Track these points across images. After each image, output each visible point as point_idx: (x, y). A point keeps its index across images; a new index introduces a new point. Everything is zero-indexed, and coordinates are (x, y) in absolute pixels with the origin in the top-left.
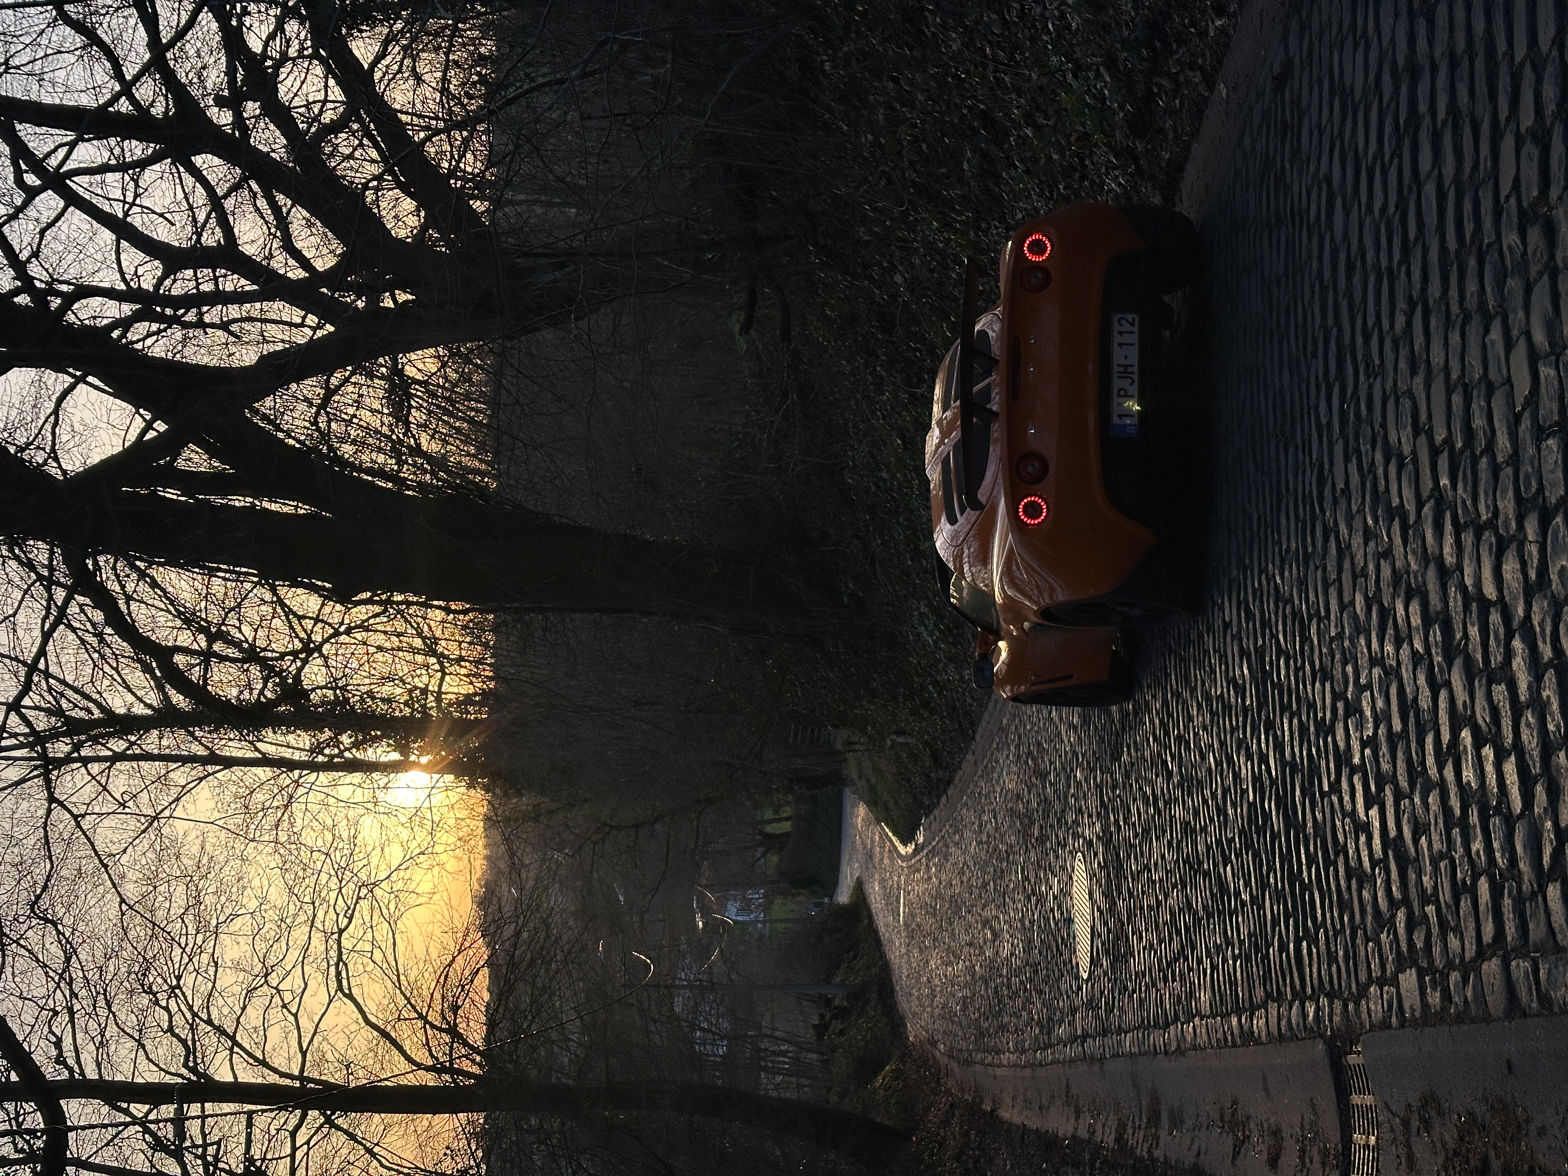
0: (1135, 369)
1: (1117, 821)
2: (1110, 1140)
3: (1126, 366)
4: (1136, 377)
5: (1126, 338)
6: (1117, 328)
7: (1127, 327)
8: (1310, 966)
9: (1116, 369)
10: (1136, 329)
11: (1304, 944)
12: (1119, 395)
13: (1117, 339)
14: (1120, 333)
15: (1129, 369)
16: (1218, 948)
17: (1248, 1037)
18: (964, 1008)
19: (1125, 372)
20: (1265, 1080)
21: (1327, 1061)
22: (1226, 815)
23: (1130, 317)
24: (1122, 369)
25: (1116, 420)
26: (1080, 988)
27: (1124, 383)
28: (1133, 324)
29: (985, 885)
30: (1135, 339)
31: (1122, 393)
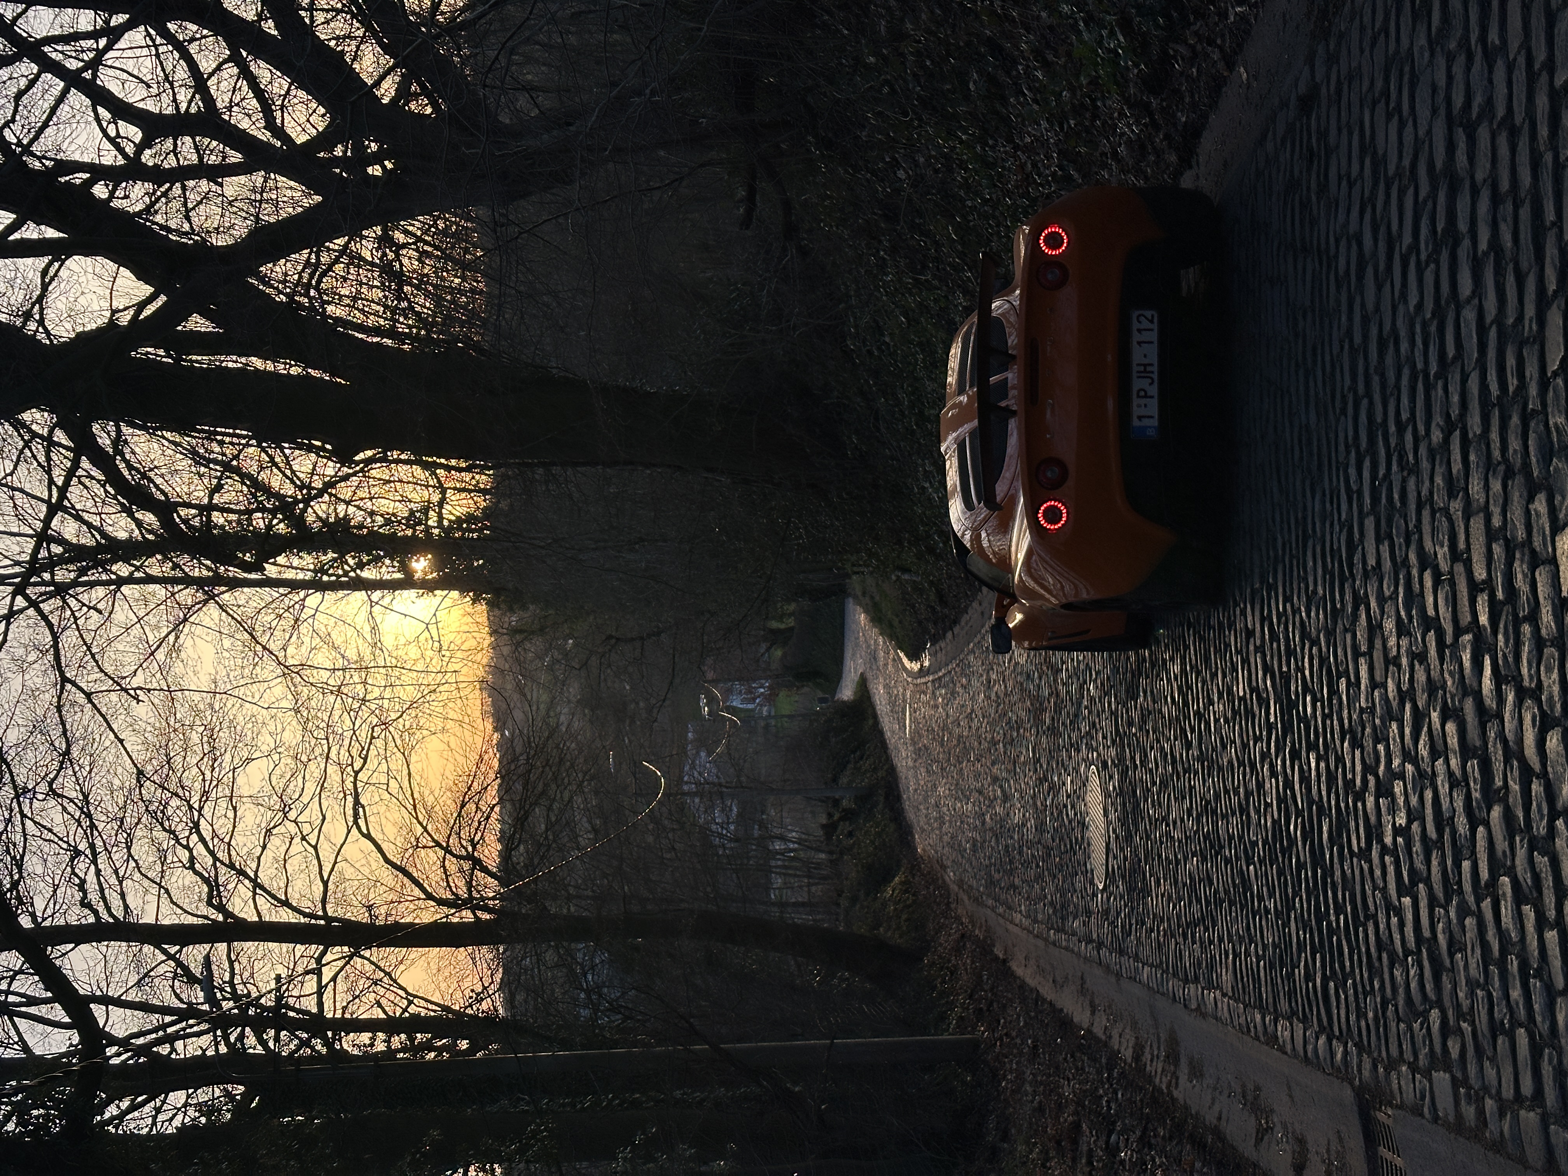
0: (1155, 369)
1: (1133, 759)
2: (1127, 1054)
3: (1145, 365)
4: (1155, 376)
5: (1146, 336)
6: (1135, 325)
7: (1146, 324)
8: (1338, 1008)
9: (1135, 368)
10: (1155, 326)
11: (1332, 984)
12: (1138, 396)
13: (1136, 337)
14: (1139, 331)
15: (1149, 369)
16: (1241, 939)
17: (1272, 1039)
18: (974, 849)
19: (1145, 371)
20: (1289, 1088)
21: (1355, 1108)
22: (1248, 816)
23: (1149, 314)
24: (1142, 369)
25: (1136, 423)
26: (1094, 895)
27: (1143, 383)
28: (1152, 321)
29: (995, 743)
30: (1154, 336)
31: (1142, 393)
